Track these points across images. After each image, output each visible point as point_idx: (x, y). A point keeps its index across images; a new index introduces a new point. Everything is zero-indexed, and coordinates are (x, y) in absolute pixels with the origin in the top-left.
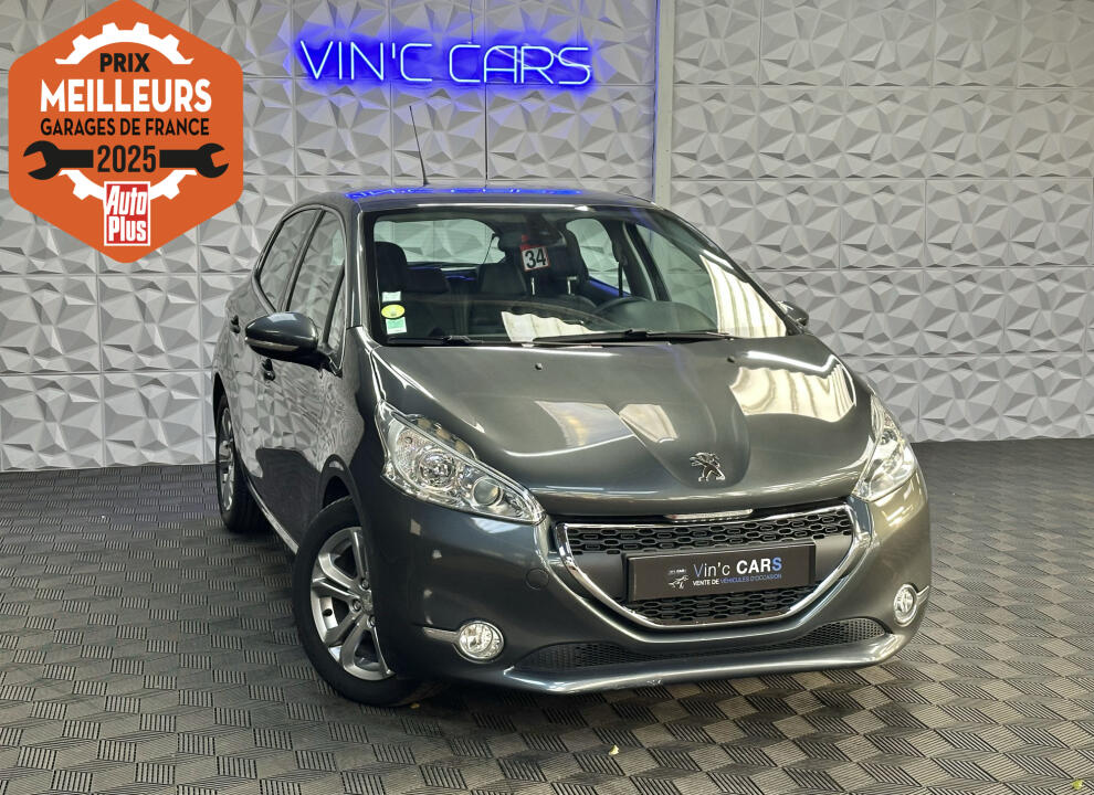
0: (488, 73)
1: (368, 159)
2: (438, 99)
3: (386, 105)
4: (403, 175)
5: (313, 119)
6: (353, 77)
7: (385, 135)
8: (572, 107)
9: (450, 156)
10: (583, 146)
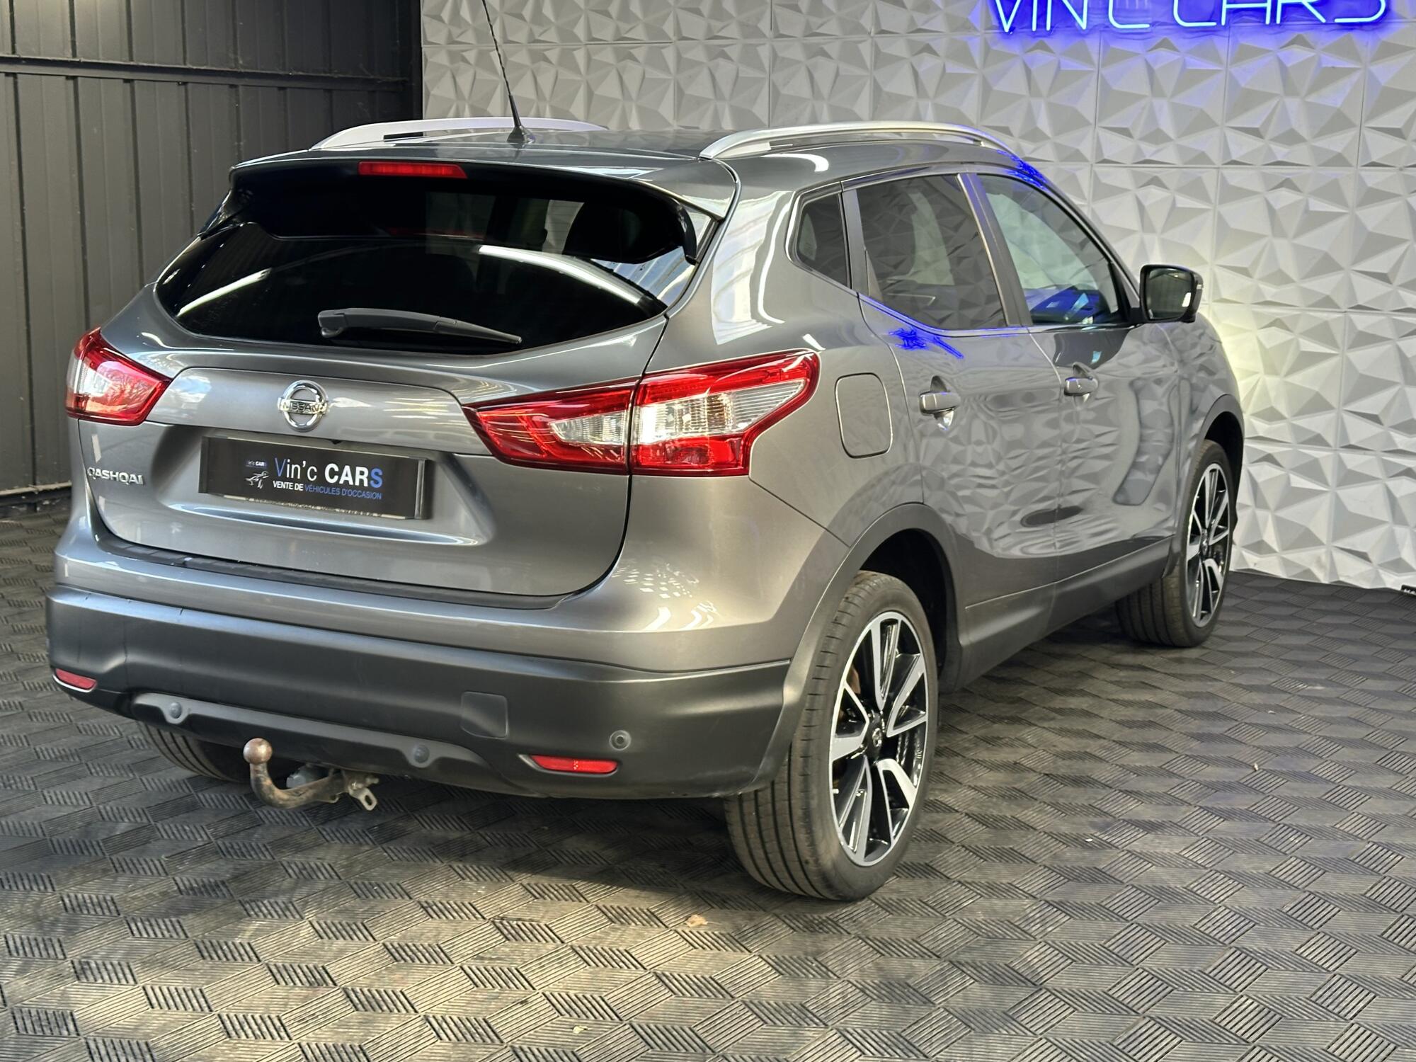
0: (1230, 11)
1: (1064, 140)
2: (1163, 52)
3: (1091, 63)
4: (1105, 161)
5: (1001, 86)
6: (1048, 28)
7: (1087, 106)
8: (1358, 58)
9: (1171, 134)
10: (1372, 116)
